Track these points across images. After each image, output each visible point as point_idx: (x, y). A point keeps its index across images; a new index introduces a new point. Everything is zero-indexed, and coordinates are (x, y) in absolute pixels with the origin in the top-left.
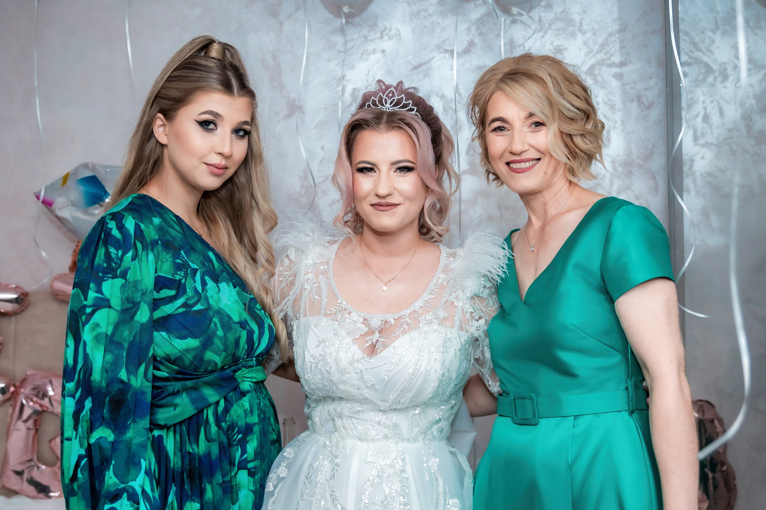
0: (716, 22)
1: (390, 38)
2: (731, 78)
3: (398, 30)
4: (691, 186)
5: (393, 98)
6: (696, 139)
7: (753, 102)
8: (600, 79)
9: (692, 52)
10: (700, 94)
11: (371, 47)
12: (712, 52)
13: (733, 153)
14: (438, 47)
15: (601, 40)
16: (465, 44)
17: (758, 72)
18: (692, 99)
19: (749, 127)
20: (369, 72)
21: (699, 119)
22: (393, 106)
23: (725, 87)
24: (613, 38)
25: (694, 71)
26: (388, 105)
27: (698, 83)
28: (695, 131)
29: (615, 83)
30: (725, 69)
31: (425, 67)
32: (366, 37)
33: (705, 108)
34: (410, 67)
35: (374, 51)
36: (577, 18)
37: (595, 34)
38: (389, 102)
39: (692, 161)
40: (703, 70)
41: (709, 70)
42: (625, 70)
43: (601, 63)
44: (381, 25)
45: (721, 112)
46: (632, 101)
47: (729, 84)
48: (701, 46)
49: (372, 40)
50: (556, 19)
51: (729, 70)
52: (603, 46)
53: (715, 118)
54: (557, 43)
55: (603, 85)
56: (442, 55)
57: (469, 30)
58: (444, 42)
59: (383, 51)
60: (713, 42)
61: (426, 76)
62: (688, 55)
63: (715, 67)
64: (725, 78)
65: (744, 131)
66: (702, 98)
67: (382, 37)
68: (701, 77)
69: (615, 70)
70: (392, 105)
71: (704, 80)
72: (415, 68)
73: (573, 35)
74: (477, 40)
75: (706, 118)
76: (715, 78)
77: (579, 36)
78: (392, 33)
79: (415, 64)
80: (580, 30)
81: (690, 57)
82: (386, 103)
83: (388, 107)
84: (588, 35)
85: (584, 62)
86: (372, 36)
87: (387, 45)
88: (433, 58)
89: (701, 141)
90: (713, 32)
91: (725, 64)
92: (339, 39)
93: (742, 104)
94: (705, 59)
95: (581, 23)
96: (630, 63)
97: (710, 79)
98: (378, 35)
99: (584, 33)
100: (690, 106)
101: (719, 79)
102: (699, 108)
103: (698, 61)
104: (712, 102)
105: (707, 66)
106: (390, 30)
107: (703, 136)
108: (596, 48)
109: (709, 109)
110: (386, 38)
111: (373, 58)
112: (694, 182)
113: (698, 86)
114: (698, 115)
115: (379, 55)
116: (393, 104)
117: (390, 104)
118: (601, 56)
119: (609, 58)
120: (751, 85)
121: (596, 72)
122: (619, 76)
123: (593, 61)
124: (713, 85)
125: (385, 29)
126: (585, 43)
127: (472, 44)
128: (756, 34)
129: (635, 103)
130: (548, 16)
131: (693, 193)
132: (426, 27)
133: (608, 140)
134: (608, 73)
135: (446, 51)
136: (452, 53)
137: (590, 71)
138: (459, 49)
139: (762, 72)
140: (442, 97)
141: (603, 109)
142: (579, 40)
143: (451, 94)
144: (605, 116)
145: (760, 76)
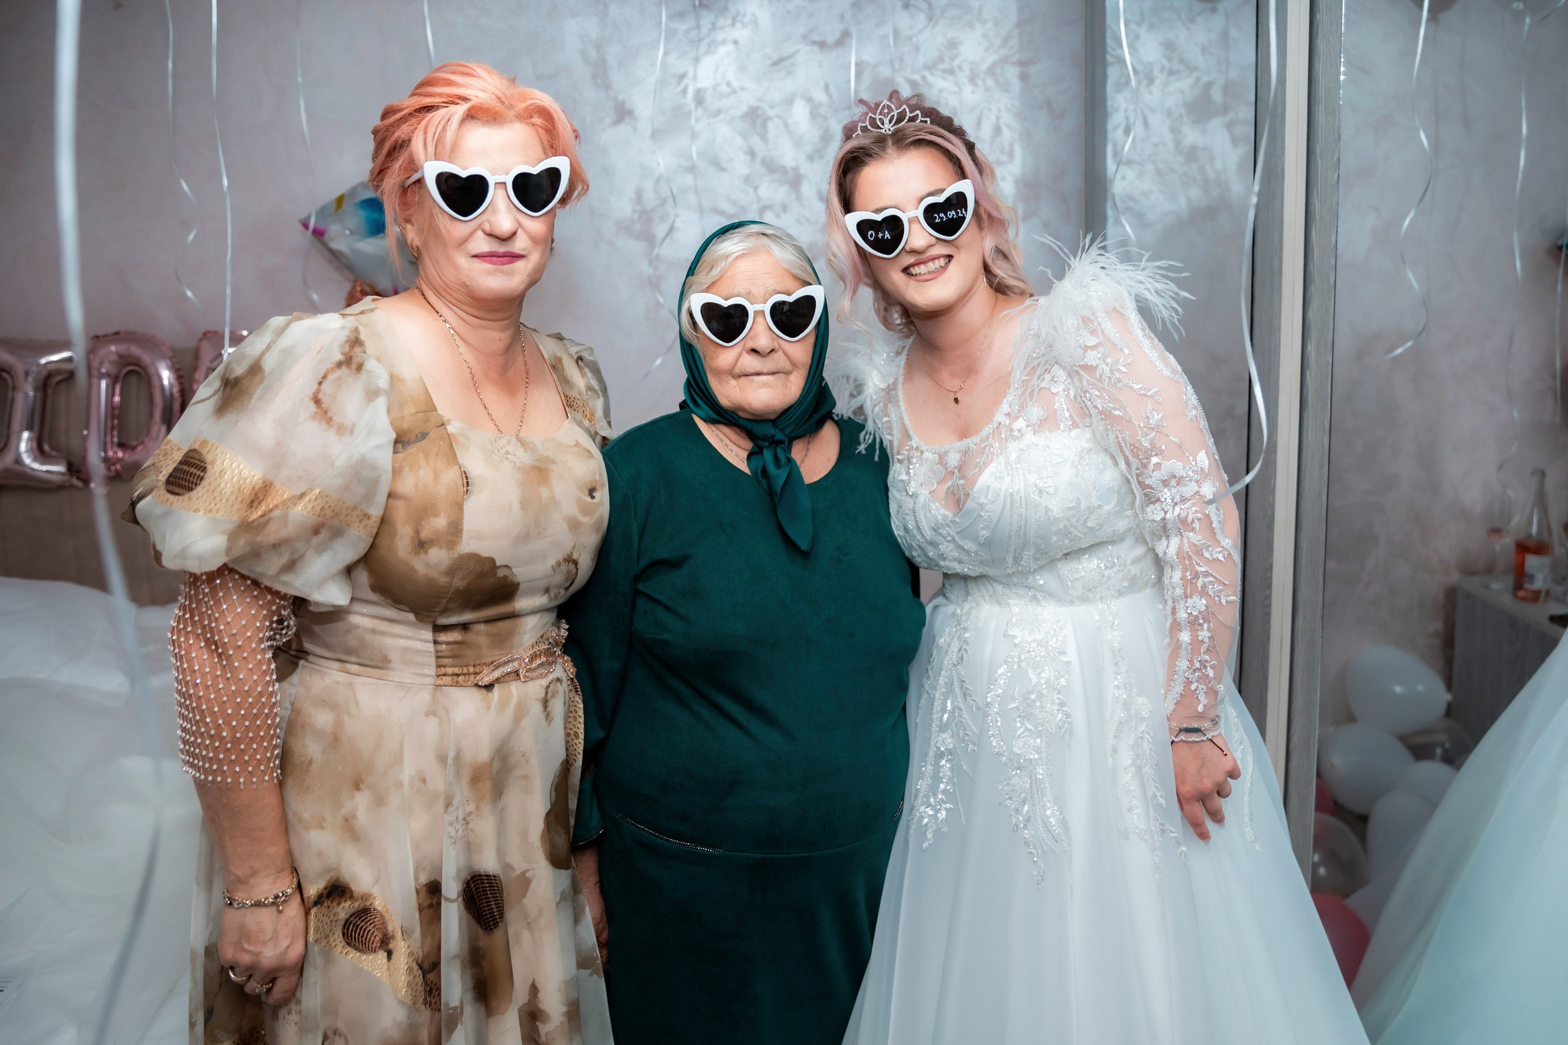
1: (744, 25)
2: (1158, 82)
3: (754, 15)
5: (891, 114)
7: (1183, 111)
8: (1001, 80)
10: (1121, 100)
11: (720, 36)
12: (1134, 49)
13: (1159, 173)
14: (804, 37)
15: (1002, 33)
16: (837, 35)
17: (1190, 75)
19: (1178, 143)
20: (717, 67)
22: (895, 124)
23: (1151, 93)
26: (887, 126)
27: (1118, 87)
29: (1020, 85)
30: (1151, 71)
31: (787, 62)
32: (713, 24)
33: (1127, 118)
34: (769, 62)
35: (724, 42)
37: (997, 24)
38: (886, 121)
42: (1031, 70)
43: (1004, 60)
44: (733, 10)
45: (1146, 124)
46: (1040, 108)
47: (1156, 89)
48: (1123, 42)
49: (722, 28)
51: (1156, 72)
52: (1006, 39)
53: (1139, 131)
54: (951, 34)
55: (1005, 87)
56: (809, 48)
57: (842, 16)
58: (811, 31)
59: (736, 42)
60: (1138, 37)
61: (789, 73)
63: (1138, 67)
64: (1151, 81)
65: (1171, 145)
67: (733, 24)
69: (1020, 69)
70: (892, 124)
71: (1127, 83)
72: (775, 63)
73: (970, 25)
74: (853, 30)
75: (1129, 131)
76: (1139, 82)
77: (978, 26)
78: (746, 20)
79: (775, 58)
80: (979, 20)
82: (883, 124)
83: (888, 128)
84: (989, 25)
85: (983, 59)
86: (722, 22)
87: (741, 33)
88: (798, 51)
90: (1139, 24)
91: (1150, 64)
92: (681, 27)
93: (1169, 114)
95: (980, 11)
96: (1039, 61)
98: (729, 21)
99: (983, 22)
101: (1144, 83)
102: (1120, 118)
103: (1118, 60)
104: (1135, 110)
106: (744, 15)
108: (998, 41)
109: (1132, 120)
110: (739, 25)
111: (723, 50)
113: (1119, 91)
114: (1117, 127)
115: (730, 47)
116: (893, 122)
117: (890, 122)
118: (1003, 52)
119: (1014, 54)
120: (1182, 92)
121: (998, 71)
122: (1023, 78)
123: (992, 58)
125: (738, 14)
126: (985, 36)
127: (846, 35)
128: (1188, 29)
129: (1044, 111)
132: (788, 12)
133: (1011, 155)
134: (1012, 73)
135: (814, 43)
136: (822, 45)
137: (991, 71)
138: (831, 39)
139: (1195, 75)
140: (810, 100)
141: (1007, 118)
142: (979, 30)
143: (820, 96)
144: (1008, 126)
145: (1191, 80)
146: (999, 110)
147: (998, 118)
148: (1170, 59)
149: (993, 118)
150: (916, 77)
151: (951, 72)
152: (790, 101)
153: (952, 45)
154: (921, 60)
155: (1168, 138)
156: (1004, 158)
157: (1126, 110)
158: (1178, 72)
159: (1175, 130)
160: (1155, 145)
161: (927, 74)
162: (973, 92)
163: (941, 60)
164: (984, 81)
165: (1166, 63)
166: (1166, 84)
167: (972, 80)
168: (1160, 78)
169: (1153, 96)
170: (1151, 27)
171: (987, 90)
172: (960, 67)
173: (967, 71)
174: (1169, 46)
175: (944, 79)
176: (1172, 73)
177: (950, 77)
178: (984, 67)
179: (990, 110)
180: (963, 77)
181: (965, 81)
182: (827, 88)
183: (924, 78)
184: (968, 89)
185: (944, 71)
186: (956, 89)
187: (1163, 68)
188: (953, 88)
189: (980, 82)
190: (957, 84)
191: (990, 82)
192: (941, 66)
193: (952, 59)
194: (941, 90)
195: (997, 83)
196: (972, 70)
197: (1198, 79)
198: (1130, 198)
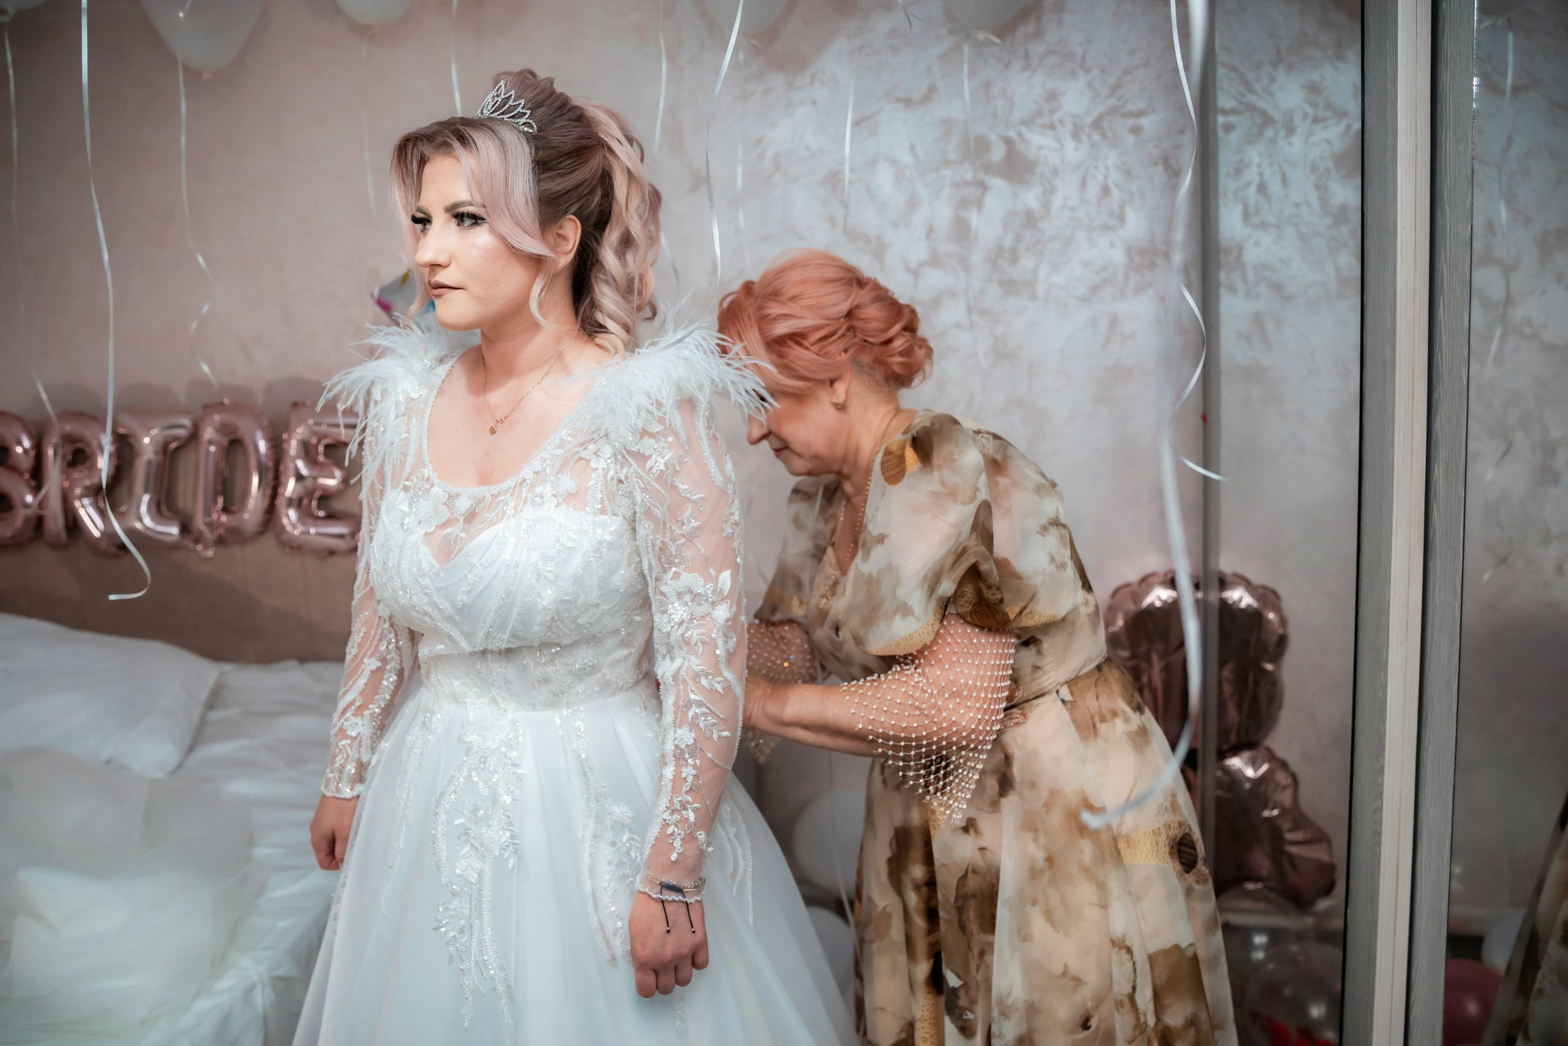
0: (1278, 52)
1: (823, 84)
2: (1299, 131)
3: (833, 73)
4: (1239, 284)
6: (1246, 216)
7: (1331, 164)
8: (1109, 134)
9: (1243, 95)
10: (1254, 154)
11: (798, 97)
12: (1271, 94)
13: (1302, 238)
14: (888, 94)
15: (1112, 81)
16: (923, 90)
17: (1339, 122)
18: (1242, 161)
20: (794, 131)
21: (1252, 189)
23: (1291, 144)
24: (1129, 77)
25: (1242, 122)
27: (1251, 139)
28: (1246, 206)
29: (1131, 139)
30: (1291, 119)
31: (871, 121)
32: (791, 84)
33: (1261, 174)
35: (802, 103)
36: (1078, 51)
37: (1103, 71)
39: (1240, 248)
40: (1259, 120)
41: (1268, 120)
42: (1145, 122)
43: (1112, 112)
44: (811, 68)
45: (1285, 181)
46: (1156, 164)
47: (1297, 141)
48: (1257, 86)
49: (799, 88)
50: (1050, 52)
51: (1297, 120)
52: (1115, 88)
53: (1275, 187)
54: (1051, 85)
55: (1115, 143)
56: (893, 105)
57: (928, 71)
58: (895, 87)
59: (814, 103)
60: (1273, 79)
61: (873, 133)
62: (1235, 98)
63: (1275, 115)
64: (1291, 130)
65: (1316, 205)
66: (1256, 159)
67: (812, 83)
68: (1255, 131)
69: (1130, 122)
71: (1260, 133)
72: (856, 123)
73: (1073, 74)
74: (941, 84)
75: (1262, 188)
76: (1277, 132)
77: (1081, 74)
78: (825, 78)
79: (858, 119)
80: (1082, 67)
81: (1239, 102)
84: (1095, 73)
85: (1088, 112)
86: (799, 81)
87: (819, 93)
88: (881, 109)
89: (1255, 220)
90: (1274, 65)
91: (1291, 111)
93: (1314, 168)
94: (1262, 104)
95: (1084, 59)
96: (1154, 111)
97: (1269, 133)
98: (807, 81)
99: (1087, 71)
100: (1238, 171)
101: (1282, 133)
102: (1251, 175)
103: (1252, 108)
104: (1271, 165)
105: (1265, 115)
106: (823, 74)
107: (1257, 212)
108: (1105, 91)
109: (1267, 174)
110: (817, 84)
111: (802, 111)
112: (1244, 277)
113: (1250, 143)
114: (1249, 184)
115: (808, 108)
118: (1113, 102)
119: (1123, 105)
120: (1328, 142)
121: (1105, 124)
122: (1136, 130)
123: (1100, 109)
124: (1273, 142)
125: (817, 72)
126: (1090, 85)
127: (933, 89)
128: (1336, 68)
129: (1160, 168)
130: (1037, 48)
131: (1241, 293)
132: (871, 67)
133: (1122, 218)
134: (1121, 126)
135: (898, 100)
136: (907, 102)
137: (1097, 124)
138: (917, 96)
139: (1345, 122)
140: (893, 162)
141: (1115, 176)
142: (1082, 81)
143: (906, 158)
144: (1117, 186)
145: (1342, 127)
146: (1107, 168)
147: (1106, 177)
148: (1314, 105)
149: (1100, 177)
150: (1012, 134)
151: (1051, 126)
152: (872, 163)
153: (1052, 97)
154: (1017, 115)
155: (1313, 196)
156: (1113, 222)
157: (1259, 166)
158: (1324, 119)
159: (1321, 187)
160: (1297, 205)
161: (1024, 130)
162: (1077, 149)
163: (1040, 114)
164: (1089, 137)
165: (1310, 110)
166: (1310, 134)
167: (1076, 135)
168: (1302, 127)
169: (1295, 146)
170: (1291, 68)
171: (1093, 145)
172: (1061, 122)
173: (1070, 126)
174: (1313, 89)
175: (1043, 134)
176: (1316, 120)
177: (1050, 133)
178: (1089, 120)
179: (1096, 168)
180: (1065, 132)
181: (1068, 136)
182: (912, 149)
183: (1020, 134)
184: (1070, 145)
185: (1044, 126)
186: (1057, 145)
187: (1306, 116)
188: (1053, 144)
189: (1084, 138)
190: (1058, 140)
191: (1096, 137)
192: (1040, 121)
193: (1053, 112)
194: (1040, 148)
195: (1104, 137)
196: (1075, 124)
197: (1349, 127)
198: (1265, 266)
